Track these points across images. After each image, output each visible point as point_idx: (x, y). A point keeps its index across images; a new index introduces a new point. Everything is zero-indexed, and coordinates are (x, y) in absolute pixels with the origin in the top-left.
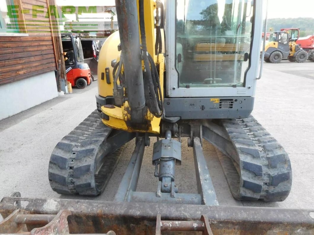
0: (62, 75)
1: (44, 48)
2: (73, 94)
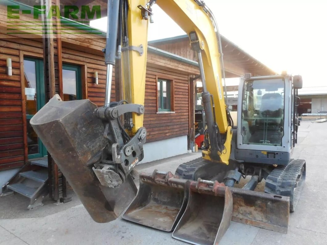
0: (192, 138)
1: (183, 120)
2: (197, 153)
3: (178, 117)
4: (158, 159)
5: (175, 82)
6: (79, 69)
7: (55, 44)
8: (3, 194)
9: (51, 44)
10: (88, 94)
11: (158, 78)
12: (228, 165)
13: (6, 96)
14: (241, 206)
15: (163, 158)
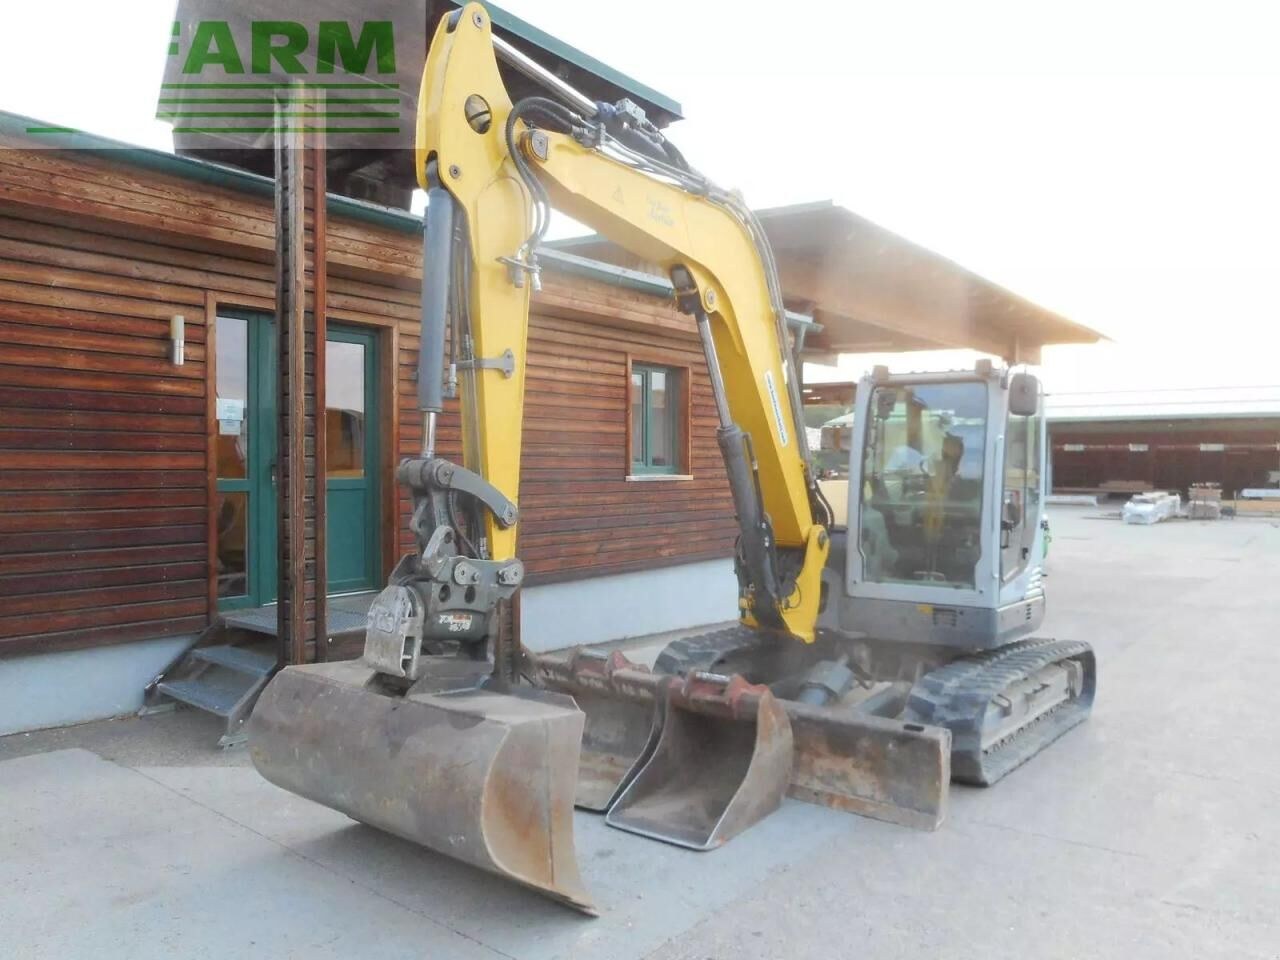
1: (721, 504)
3: (707, 495)
4: (630, 635)
5: (695, 374)
6: (375, 338)
7: (310, 283)
8: (145, 708)
9: (297, 282)
10: (399, 415)
11: (635, 363)
12: (810, 645)
13: (166, 423)
14: (819, 755)
15: (645, 632)
